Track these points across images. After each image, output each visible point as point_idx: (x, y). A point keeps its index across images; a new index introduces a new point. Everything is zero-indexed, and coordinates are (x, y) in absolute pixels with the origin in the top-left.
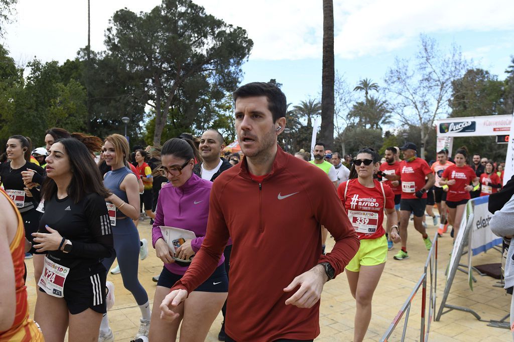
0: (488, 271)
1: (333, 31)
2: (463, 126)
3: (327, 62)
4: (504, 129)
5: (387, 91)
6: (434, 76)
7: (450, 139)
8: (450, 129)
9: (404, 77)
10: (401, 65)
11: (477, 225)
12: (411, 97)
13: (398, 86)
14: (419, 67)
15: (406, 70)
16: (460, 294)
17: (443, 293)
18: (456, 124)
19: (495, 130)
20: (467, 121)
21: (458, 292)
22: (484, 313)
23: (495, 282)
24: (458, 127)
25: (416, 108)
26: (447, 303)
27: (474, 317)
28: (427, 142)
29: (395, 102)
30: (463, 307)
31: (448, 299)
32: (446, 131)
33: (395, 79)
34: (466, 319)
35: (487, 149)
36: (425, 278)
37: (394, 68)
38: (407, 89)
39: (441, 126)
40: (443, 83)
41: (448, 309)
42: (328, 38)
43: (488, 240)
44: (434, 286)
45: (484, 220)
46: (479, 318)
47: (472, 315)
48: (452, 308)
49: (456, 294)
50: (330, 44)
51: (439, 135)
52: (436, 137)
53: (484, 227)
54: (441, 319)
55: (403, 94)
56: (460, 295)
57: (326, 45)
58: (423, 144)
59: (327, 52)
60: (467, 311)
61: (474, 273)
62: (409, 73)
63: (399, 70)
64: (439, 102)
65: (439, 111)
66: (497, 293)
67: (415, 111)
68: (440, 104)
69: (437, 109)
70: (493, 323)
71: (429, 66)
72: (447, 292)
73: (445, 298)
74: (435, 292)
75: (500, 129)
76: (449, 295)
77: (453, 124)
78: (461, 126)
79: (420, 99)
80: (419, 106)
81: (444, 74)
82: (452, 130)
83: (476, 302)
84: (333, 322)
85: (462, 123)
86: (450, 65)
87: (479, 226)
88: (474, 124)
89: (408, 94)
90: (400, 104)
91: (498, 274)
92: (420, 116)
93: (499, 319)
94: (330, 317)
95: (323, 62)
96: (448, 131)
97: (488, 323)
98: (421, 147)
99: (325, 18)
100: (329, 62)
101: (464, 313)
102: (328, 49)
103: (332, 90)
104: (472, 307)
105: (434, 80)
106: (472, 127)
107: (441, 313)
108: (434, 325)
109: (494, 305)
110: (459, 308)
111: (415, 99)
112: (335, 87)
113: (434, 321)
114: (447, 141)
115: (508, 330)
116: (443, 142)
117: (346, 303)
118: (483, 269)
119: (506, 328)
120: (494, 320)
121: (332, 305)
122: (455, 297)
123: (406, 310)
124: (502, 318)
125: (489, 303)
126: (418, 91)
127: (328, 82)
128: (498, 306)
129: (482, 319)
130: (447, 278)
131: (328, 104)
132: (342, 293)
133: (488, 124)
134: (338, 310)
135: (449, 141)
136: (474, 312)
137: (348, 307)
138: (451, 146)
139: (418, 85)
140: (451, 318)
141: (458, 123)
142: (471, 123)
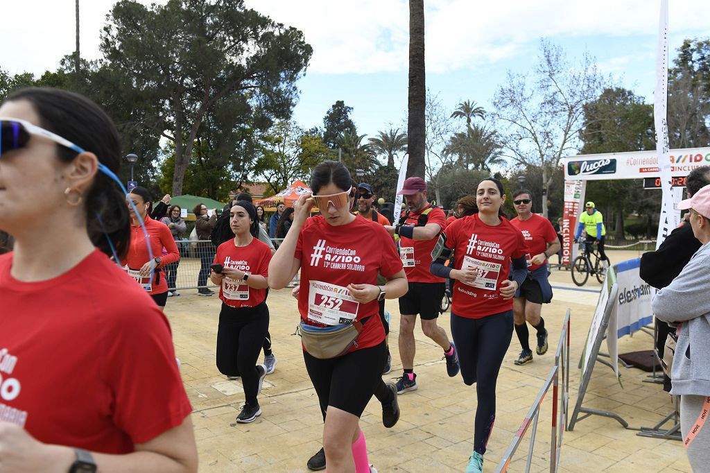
0: (636, 361)
2: (599, 165)
3: (415, 77)
4: (654, 169)
5: (496, 117)
6: (560, 98)
7: (581, 183)
8: (582, 170)
9: (519, 99)
10: (515, 83)
11: (620, 299)
12: (530, 128)
13: (511, 111)
14: (539, 84)
15: (522, 89)
16: (599, 393)
17: (577, 392)
18: (589, 163)
19: (641, 170)
20: (605, 158)
21: (597, 390)
22: (632, 418)
23: (645, 375)
24: (593, 166)
25: (536, 141)
26: (582, 406)
27: (620, 424)
28: (551, 188)
29: (508, 134)
30: (604, 411)
31: (584, 400)
32: (576, 173)
33: (508, 102)
34: (608, 427)
35: (631, 197)
37: (507, 86)
38: (524, 115)
39: (570, 165)
40: (572, 108)
41: (585, 414)
42: (415, 44)
43: (634, 320)
44: (565, 384)
45: (629, 292)
46: (625, 426)
47: (617, 421)
48: (589, 413)
49: (595, 393)
50: (419, 52)
51: (567, 177)
52: (563, 181)
53: (629, 301)
54: (574, 429)
55: (517, 122)
56: (600, 395)
57: (413, 53)
58: (545, 190)
59: (414, 63)
60: (606, 416)
62: (527, 94)
63: (512, 89)
64: (566, 134)
65: (566, 145)
66: (648, 391)
67: (534, 146)
68: (568, 136)
69: (564, 142)
70: (644, 432)
71: (553, 83)
72: (583, 391)
73: (580, 400)
75: (648, 170)
76: (586, 395)
77: (586, 162)
78: (596, 165)
79: (541, 129)
80: (540, 138)
81: (573, 94)
82: (585, 171)
83: (620, 404)
84: (429, 436)
85: (598, 161)
86: (582, 83)
87: (622, 301)
88: (613, 162)
89: (525, 123)
90: (514, 136)
91: (649, 365)
92: (540, 152)
93: (652, 427)
94: (424, 428)
95: (410, 77)
96: (579, 172)
97: (638, 432)
98: (543, 194)
99: (412, 15)
100: (418, 78)
101: (606, 419)
102: (416, 59)
103: (423, 116)
104: (616, 410)
105: (560, 103)
106: (612, 166)
107: (574, 420)
108: (567, 436)
109: (646, 407)
110: (600, 412)
111: (535, 129)
112: (426, 114)
113: (566, 430)
114: (578, 186)
115: (664, 440)
116: (573, 188)
117: (446, 409)
118: (630, 358)
119: (661, 437)
120: (645, 426)
121: (427, 412)
122: (593, 397)
123: (533, 421)
124: (656, 424)
125: (638, 405)
126: (538, 118)
127: (416, 105)
128: (651, 408)
129: (629, 426)
130: (582, 371)
131: (417, 135)
132: (440, 396)
133: (632, 163)
134: (435, 420)
135: (581, 186)
136: (619, 418)
137: (449, 415)
138: (583, 193)
139: (539, 109)
140: (588, 427)
141: (593, 162)
142: (609, 161)
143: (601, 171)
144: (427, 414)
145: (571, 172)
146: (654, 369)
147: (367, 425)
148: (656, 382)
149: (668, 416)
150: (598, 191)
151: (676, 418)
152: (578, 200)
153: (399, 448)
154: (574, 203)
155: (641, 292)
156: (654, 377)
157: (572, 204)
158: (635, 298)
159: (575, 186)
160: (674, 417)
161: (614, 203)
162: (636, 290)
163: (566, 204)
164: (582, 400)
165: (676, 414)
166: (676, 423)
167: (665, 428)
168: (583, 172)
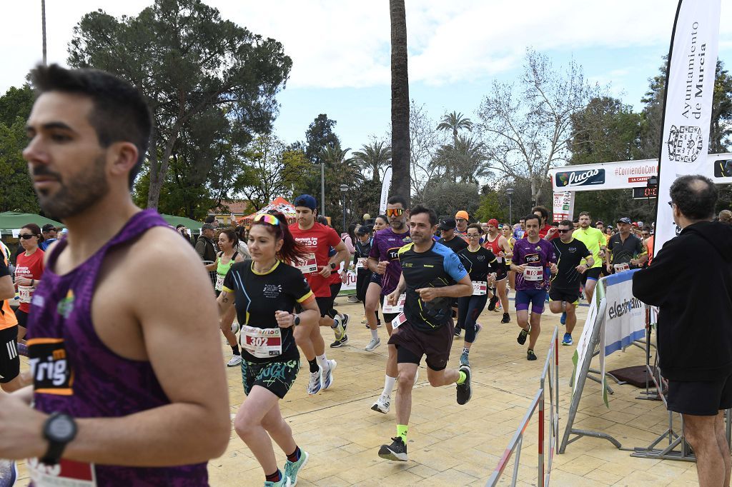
0: (628, 377)
1: (406, 44)
2: (587, 176)
3: (398, 88)
4: (643, 179)
5: (483, 129)
6: (547, 108)
7: (570, 194)
8: (570, 181)
9: (505, 109)
10: (501, 93)
11: (610, 313)
12: (516, 138)
13: (497, 122)
14: (526, 94)
15: (509, 100)
16: (591, 412)
17: (568, 412)
18: (578, 173)
19: (630, 180)
20: (596, 167)
21: (588, 409)
22: (625, 438)
23: (638, 392)
24: (581, 177)
25: (524, 152)
26: (573, 427)
27: (613, 445)
28: (540, 201)
29: (495, 145)
30: (597, 432)
31: (575, 422)
32: (565, 184)
33: (494, 112)
34: (600, 448)
35: (621, 207)
36: (542, 395)
37: (492, 97)
38: (511, 126)
39: (558, 176)
40: (559, 118)
41: (576, 436)
42: (398, 54)
43: (625, 335)
44: (555, 403)
45: (619, 306)
46: (618, 446)
47: (609, 442)
48: (581, 434)
49: (586, 412)
50: (402, 63)
51: (556, 189)
52: (552, 192)
53: (620, 315)
54: (565, 451)
55: (505, 133)
56: (592, 414)
57: (395, 64)
58: (534, 202)
59: (397, 74)
60: (601, 437)
61: (609, 381)
62: (513, 104)
63: (498, 100)
64: (554, 144)
65: (556, 155)
66: (641, 409)
67: (521, 157)
68: (556, 146)
69: (553, 153)
70: (638, 452)
71: (540, 93)
72: (573, 411)
73: (571, 421)
74: (557, 412)
75: (637, 180)
76: (577, 415)
77: (574, 173)
78: (585, 176)
79: (529, 140)
80: (528, 150)
81: (560, 104)
82: (573, 182)
83: (613, 423)
85: (586, 171)
86: (568, 93)
87: (612, 315)
88: (602, 172)
89: (511, 133)
90: (502, 148)
91: (642, 382)
92: (528, 163)
93: (647, 447)
95: (392, 89)
96: (568, 184)
97: (631, 453)
99: (393, 25)
100: (400, 89)
101: (598, 440)
102: (398, 70)
103: (407, 128)
104: (608, 429)
105: (547, 113)
106: (600, 177)
107: (566, 442)
108: (558, 459)
109: (640, 425)
110: (591, 433)
111: (522, 140)
112: (411, 125)
113: (557, 454)
114: (566, 198)
115: (659, 460)
116: (562, 199)
117: (432, 434)
118: (622, 375)
119: (656, 458)
120: (639, 447)
122: (585, 418)
123: (516, 448)
124: (651, 444)
125: (631, 424)
126: (525, 128)
127: (400, 117)
128: (644, 427)
129: (623, 447)
130: (573, 390)
131: (401, 148)
132: (426, 421)
133: (621, 172)
134: (419, 447)
135: (570, 197)
136: (611, 438)
137: (435, 441)
138: (571, 204)
139: (525, 120)
140: (580, 448)
141: (581, 172)
142: (597, 172)
143: (589, 182)
144: (412, 441)
145: (560, 184)
146: (647, 385)
147: (348, 454)
148: (649, 399)
149: (662, 434)
150: (588, 201)
151: (671, 436)
152: (567, 212)
153: (381, 479)
154: (563, 215)
155: (632, 305)
156: (648, 393)
157: (561, 216)
158: (626, 312)
159: (563, 197)
160: (668, 436)
161: (604, 214)
162: (627, 303)
163: (555, 216)
164: (573, 421)
165: (671, 432)
166: (670, 442)
167: (659, 448)
168: (572, 183)
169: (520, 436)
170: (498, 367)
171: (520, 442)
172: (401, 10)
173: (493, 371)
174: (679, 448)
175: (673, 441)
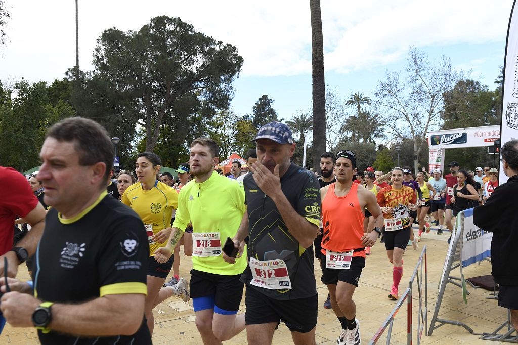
0: (481, 283)
1: (322, 46)
2: (454, 138)
3: (317, 77)
4: (495, 139)
6: (425, 89)
7: (441, 150)
8: (441, 141)
9: (394, 90)
10: (391, 79)
11: (467, 237)
12: (402, 110)
13: (389, 99)
14: (409, 79)
15: (397, 83)
16: (452, 307)
17: (434, 306)
18: (447, 136)
19: (486, 140)
20: (459, 132)
21: (451, 305)
22: (476, 326)
23: (488, 294)
24: (449, 138)
25: (408, 120)
26: (438, 317)
27: (466, 331)
28: (421, 155)
29: (387, 115)
30: (455, 321)
31: (439, 313)
32: (437, 143)
33: (387, 92)
34: (459, 333)
35: (480, 160)
36: (410, 292)
37: (385, 81)
38: (399, 102)
39: (432, 138)
40: (434, 95)
41: (440, 323)
42: (317, 53)
43: (479, 252)
44: (424, 300)
45: (474, 232)
46: (471, 332)
47: (464, 329)
48: (443, 323)
49: (449, 308)
50: (319, 59)
51: (431, 147)
52: (428, 149)
53: (475, 238)
54: (433, 334)
55: (395, 107)
57: (315, 60)
58: (416, 156)
59: (316, 67)
60: (456, 324)
61: (467, 285)
62: (400, 86)
63: (389, 83)
64: (430, 115)
65: (431, 123)
66: (490, 306)
67: (407, 124)
68: (431, 117)
69: (429, 121)
70: (485, 336)
71: (419, 78)
72: (438, 306)
74: (426, 306)
75: (490, 140)
76: (441, 309)
77: (444, 136)
78: (452, 137)
79: (412, 112)
80: (411, 118)
81: (434, 86)
82: (444, 142)
83: (468, 316)
84: (324, 340)
85: (453, 134)
86: (440, 77)
87: (469, 238)
88: (465, 135)
89: (399, 107)
90: (392, 118)
91: (491, 286)
92: (412, 128)
93: (492, 333)
94: (321, 335)
95: (313, 77)
96: (439, 143)
97: (480, 336)
98: (415, 159)
99: (314, 33)
100: (319, 77)
101: (457, 327)
102: (317, 64)
103: (324, 106)
104: (463, 320)
105: (425, 92)
106: (463, 138)
107: (432, 328)
108: (424, 339)
109: (487, 317)
110: (451, 322)
111: (407, 112)
112: (326, 102)
113: (426, 335)
114: (439, 153)
115: (500, 343)
116: (435, 155)
118: (476, 281)
119: (498, 341)
120: (487, 332)
121: (324, 323)
122: (448, 311)
123: (389, 326)
124: (495, 331)
125: (482, 316)
126: (409, 103)
127: (318, 97)
128: (491, 318)
129: (474, 332)
131: (319, 119)
133: (479, 135)
134: (330, 329)
135: (441, 153)
136: (466, 326)
138: (442, 158)
139: (409, 97)
140: (443, 333)
141: (449, 135)
142: (462, 135)
143: (455, 142)
144: (324, 325)
145: (434, 143)
146: (494, 289)
148: (495, 299)
149: (503, 324)
150: (456, 155)
151: (509, 325)
152: (439, 164)
154: (436, 165)
156: (495, 295)
157: (435, 166)
158: (479, 236)
159: (436, 153)
160: (507, 325)
163: (430, 166)
164: (437, 313)
165: (509, 322)
166: (509, 329)
167: (502, 334)
168: (442, 143)
169: (391, 319)
170: (387, 275)
171: (391, 322)
172: (319, 22)
173: (383, 277)
174: (515, 334)
175: (511, 329)
